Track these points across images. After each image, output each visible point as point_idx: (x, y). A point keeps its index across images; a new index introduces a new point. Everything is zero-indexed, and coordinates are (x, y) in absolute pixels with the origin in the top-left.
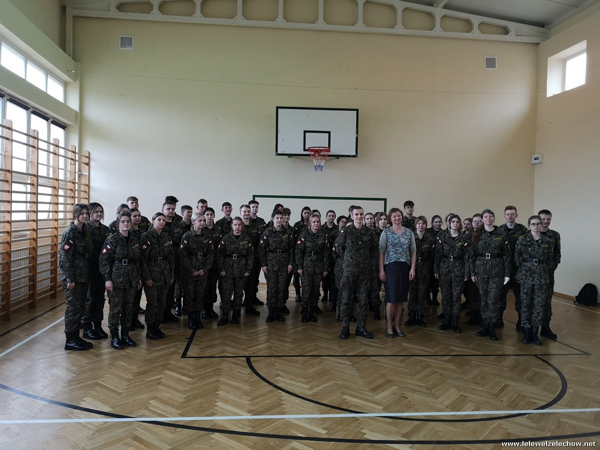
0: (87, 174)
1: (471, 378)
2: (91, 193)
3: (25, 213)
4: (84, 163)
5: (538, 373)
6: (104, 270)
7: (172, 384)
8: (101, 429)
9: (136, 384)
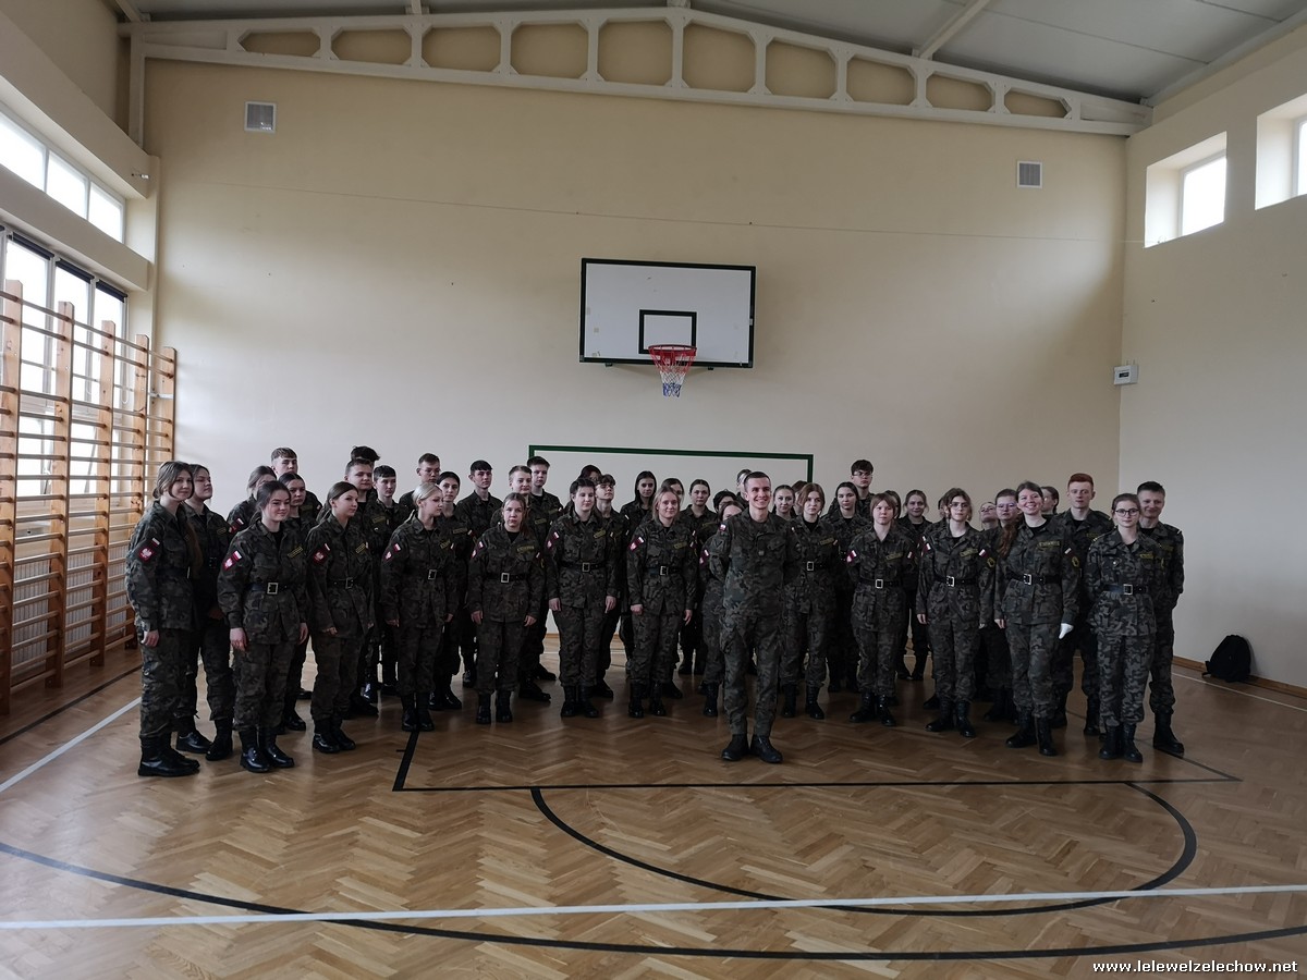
0: (171, 396)
1: (1003, 829)
2: (178, 438)
3: (39, 481)
4: (164, 374)
5: (1135, 817)
6: (228, 603)
7: (382, 845)
8: (244, 937)
9: (305, 845)
